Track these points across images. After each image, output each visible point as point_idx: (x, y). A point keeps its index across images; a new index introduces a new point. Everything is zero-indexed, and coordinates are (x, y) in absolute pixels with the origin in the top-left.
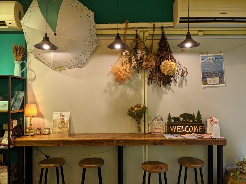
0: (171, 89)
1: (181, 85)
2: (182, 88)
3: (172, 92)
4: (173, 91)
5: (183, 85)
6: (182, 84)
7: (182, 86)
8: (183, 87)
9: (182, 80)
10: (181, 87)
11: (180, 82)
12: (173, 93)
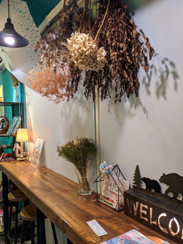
0: (140, 103)
1: (161, 91)
2: (165, 98)
3: (143, 112)
4: (145, 110)
5: (167, 91)
6: (165, 89)
7: (164, 94)
8: (167, 96)
9: (165, 75)
10: (161, 98)
11: (160, 83)
12: (145, 115)
